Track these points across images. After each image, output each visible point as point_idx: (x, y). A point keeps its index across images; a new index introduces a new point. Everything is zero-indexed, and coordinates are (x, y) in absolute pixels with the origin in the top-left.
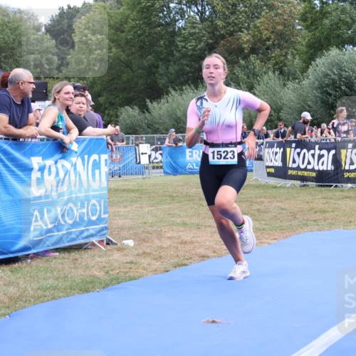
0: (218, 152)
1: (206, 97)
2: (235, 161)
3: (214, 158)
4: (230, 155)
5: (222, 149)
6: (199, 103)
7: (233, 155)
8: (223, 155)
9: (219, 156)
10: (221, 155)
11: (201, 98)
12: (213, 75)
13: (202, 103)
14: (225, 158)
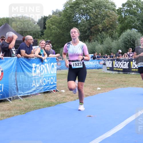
0: (75, 63)
1: (71, 43)
2: (82, 66)
3: (74, 66)
4: (80, 64)
5: (77, 62)
6: (68, 45)
7: (81, 64)
8: (77, 64)
9: (76, 65)
10: (76, 64)
11: (69, 43)
12: (74, 35)
13: (69, 45)
14: (78, 65)
